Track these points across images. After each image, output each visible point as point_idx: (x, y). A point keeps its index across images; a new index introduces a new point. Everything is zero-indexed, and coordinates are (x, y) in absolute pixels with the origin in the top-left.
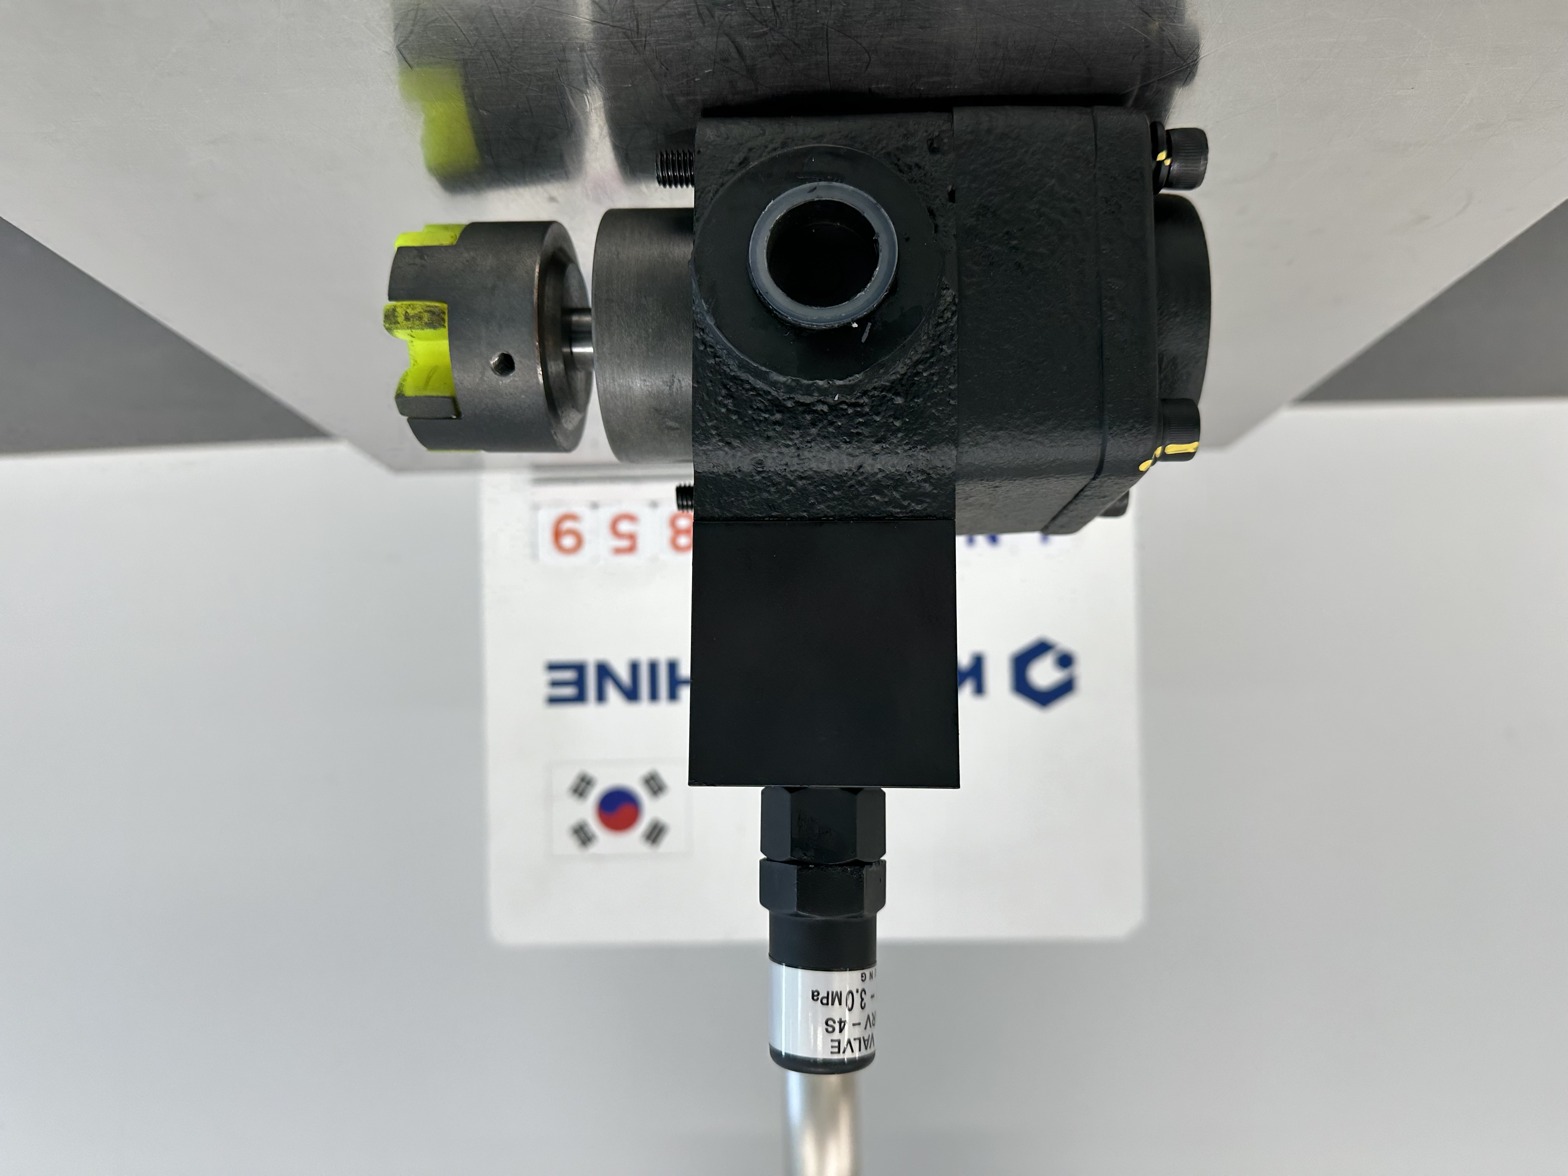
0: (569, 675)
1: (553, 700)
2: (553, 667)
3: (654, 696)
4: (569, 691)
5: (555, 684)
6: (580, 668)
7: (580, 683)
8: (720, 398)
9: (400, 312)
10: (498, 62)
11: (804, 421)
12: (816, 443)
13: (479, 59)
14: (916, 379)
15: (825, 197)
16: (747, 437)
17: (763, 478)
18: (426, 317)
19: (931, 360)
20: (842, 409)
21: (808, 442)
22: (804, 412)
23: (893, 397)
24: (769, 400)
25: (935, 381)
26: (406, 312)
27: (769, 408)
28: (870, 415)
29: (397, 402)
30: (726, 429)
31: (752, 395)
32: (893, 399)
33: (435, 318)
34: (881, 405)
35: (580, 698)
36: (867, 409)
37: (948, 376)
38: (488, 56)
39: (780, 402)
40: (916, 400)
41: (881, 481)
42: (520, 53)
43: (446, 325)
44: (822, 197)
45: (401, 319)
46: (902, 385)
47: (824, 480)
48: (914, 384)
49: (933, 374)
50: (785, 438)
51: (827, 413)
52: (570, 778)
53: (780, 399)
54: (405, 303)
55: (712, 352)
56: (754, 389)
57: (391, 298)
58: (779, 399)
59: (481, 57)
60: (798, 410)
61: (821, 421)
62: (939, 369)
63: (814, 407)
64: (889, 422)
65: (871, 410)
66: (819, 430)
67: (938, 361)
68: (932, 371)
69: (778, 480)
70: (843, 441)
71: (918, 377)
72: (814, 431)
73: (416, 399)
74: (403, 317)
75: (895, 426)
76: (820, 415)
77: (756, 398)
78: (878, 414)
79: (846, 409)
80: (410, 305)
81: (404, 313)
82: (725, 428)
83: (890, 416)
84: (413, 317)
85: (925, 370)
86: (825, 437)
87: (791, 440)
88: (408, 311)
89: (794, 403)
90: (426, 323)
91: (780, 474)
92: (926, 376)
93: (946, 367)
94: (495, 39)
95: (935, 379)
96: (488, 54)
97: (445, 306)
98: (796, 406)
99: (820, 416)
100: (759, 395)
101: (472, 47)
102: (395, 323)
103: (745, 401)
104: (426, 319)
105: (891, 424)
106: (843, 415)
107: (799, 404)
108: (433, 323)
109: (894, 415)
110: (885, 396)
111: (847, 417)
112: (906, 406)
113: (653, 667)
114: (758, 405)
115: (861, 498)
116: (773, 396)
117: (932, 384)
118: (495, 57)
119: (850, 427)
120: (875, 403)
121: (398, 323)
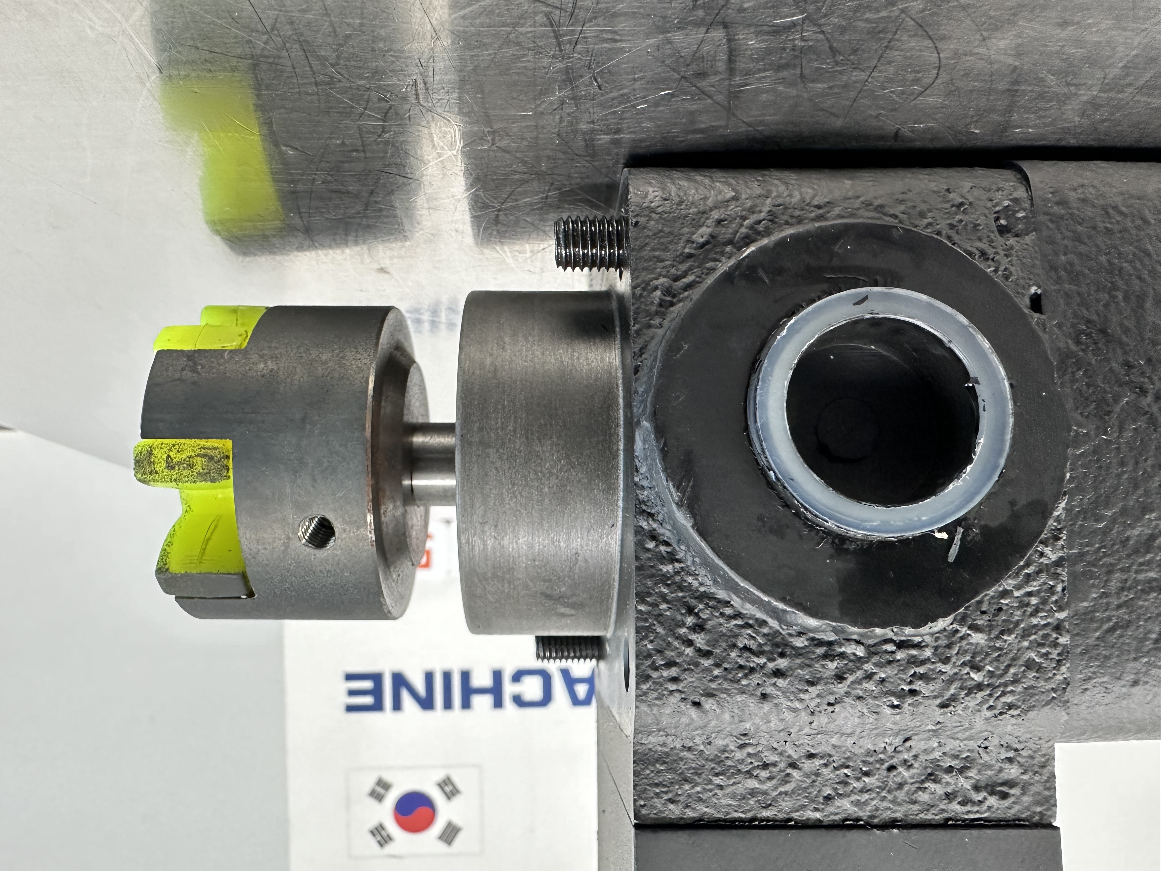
0: (368, 685)
1: (351, 709)
2: (350, 677)
3: (448, 705)
4: (368, 700)
5: (352, 693)
6: (377, 678)
7: (377, 692)
8: (683, 631)
9: (160, 456)
10: (315, 63)
11: (824, 671)
12: (843, 707)
13: (280, 57)
14: (1002, 601)
15: (883, 313)
16: (729, 695)
17: (749, 755)
18: (200, 463)
19: (1026, 571)
20: (886, 652)
21: (830, 704)
22: (826, 656)
23: (968, 632)
24: (764, 635)
25: (1034, 605)
26: (169, 456)
27: (767, 648)
28: (933, 663)
29: (159, 579)
30: (693, 682)
31: (735, 625)
32: (969, 635)
33: (213, 466)
34: (949, 646)
35: (378, 706)
36: (928, 653)
37: (1054, 598)
38: (296, 50)
39: (783, 639)
40: (1005, 637)
41: (938, 760)
42: (353, 47)
43: (231, 474)
44: (877, 314)
45: (160, 466)
46: (983, 613)
47: (848, 758)
48: (1000, 610)
49: (1030, 594)
50: (792, 698)
51: (861, 657)
52: (369, 783)
53: (783, 633)
54: (166, 441)
55: (668, 552)
56: (738, 615)
57: (144, 436)
58: (781, 634)
59: (284, 53)
60: (814, 653)
61: (852, 671)
62: (1040, 585)
63: (840, 647)
64: (962, 673)
65: (934, 654)
66: (849, 686)
67: (1038, 573)
68: (1029, 589)
69: (773, 758)
70: (888, 703)
71: (1006, 599)
72: (841, 688)
73: (186, 576)
74: (164, 465)
75: (973, 679)
76: (851, 661)
77: (743, 631)
78: (946, 661)
79: (893, 652)
80: (174, 445)
81: (165, 457)
82: (691, 680)
83: (964, 664)
84: (179, 463)
85: (1018, 587)
86: (859, 698)
87: (801, 700)
88: (171, 454)
89: (807, 640)
90: (199, 474)
91: (776, 749)
92: (1017, 597)
93: (1051, 583)
94: (309, 16)
95: (1034, 601)
96: (297, 46)
97: (229, 444)
98: (810, 645)
99: (851, 664)
100: (748, 626)
101: (267, 32)
102: (151, 473)
103: (724, 635)
104: (199, 468)
105: (965, 677)
106: (890, 662)
107: (815, 642)
108: (209, 473)
109: (970, 661)
110: (957, 631)
111: (895, 665)
112: (990, 647)
113: (447, 676)
114: (746, 642)
115: (906, 788)
116: (771, 628)
117: (1029, 610)
118: (308, 54)
119: (899, 682)
120: (940, 642)
121: (156, 472)
